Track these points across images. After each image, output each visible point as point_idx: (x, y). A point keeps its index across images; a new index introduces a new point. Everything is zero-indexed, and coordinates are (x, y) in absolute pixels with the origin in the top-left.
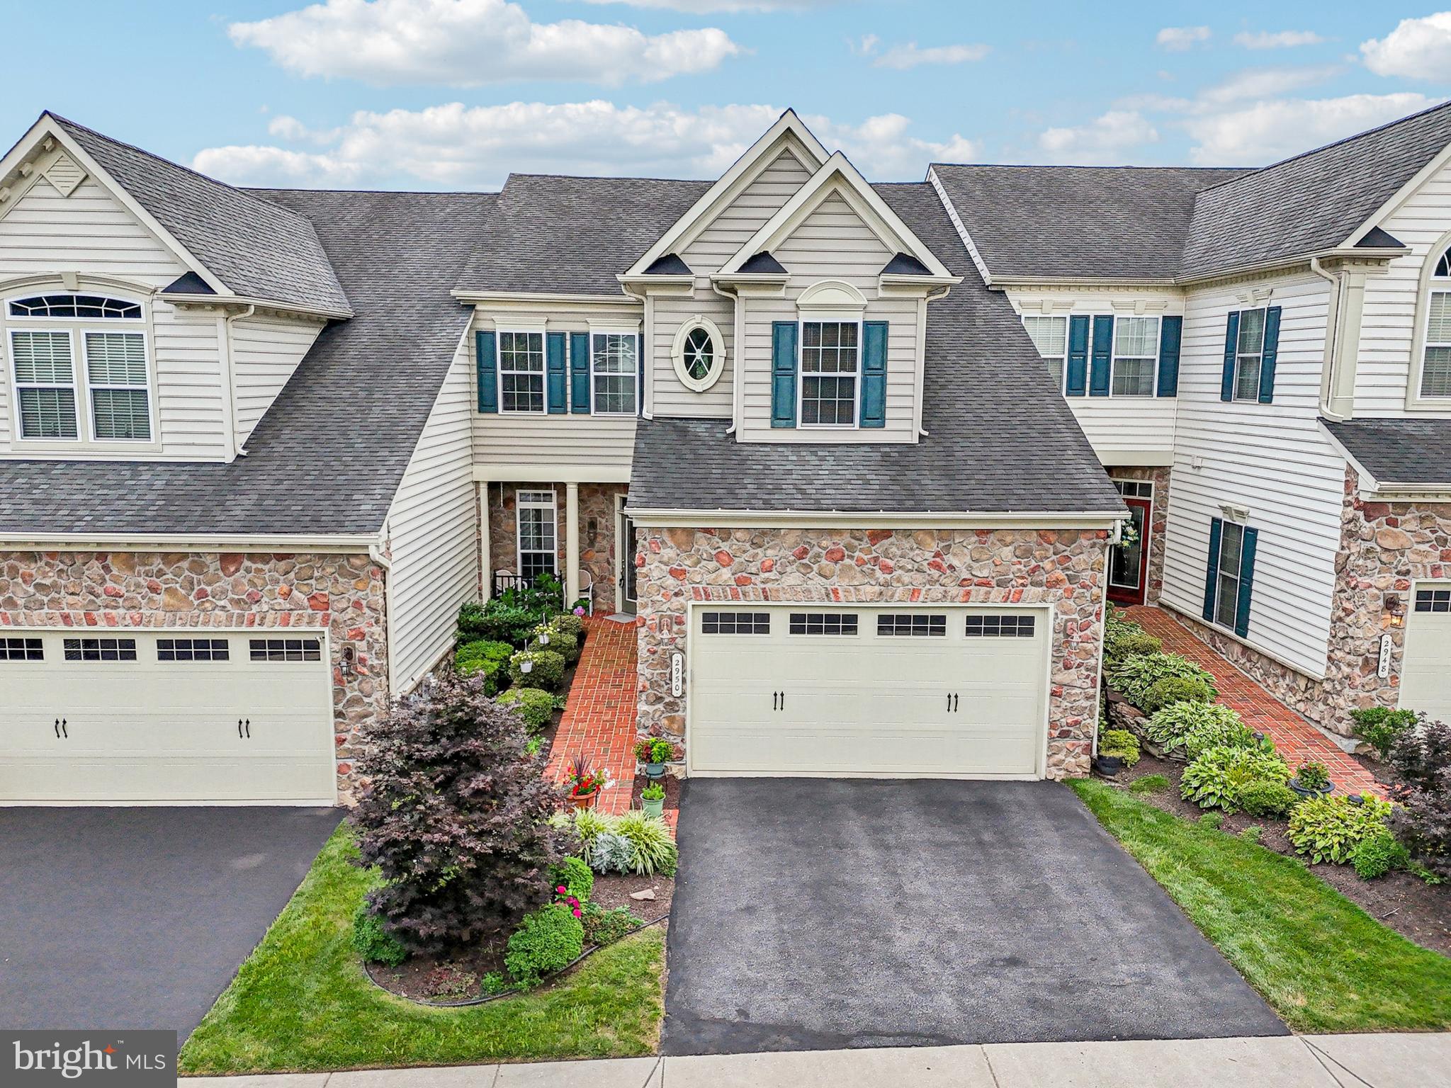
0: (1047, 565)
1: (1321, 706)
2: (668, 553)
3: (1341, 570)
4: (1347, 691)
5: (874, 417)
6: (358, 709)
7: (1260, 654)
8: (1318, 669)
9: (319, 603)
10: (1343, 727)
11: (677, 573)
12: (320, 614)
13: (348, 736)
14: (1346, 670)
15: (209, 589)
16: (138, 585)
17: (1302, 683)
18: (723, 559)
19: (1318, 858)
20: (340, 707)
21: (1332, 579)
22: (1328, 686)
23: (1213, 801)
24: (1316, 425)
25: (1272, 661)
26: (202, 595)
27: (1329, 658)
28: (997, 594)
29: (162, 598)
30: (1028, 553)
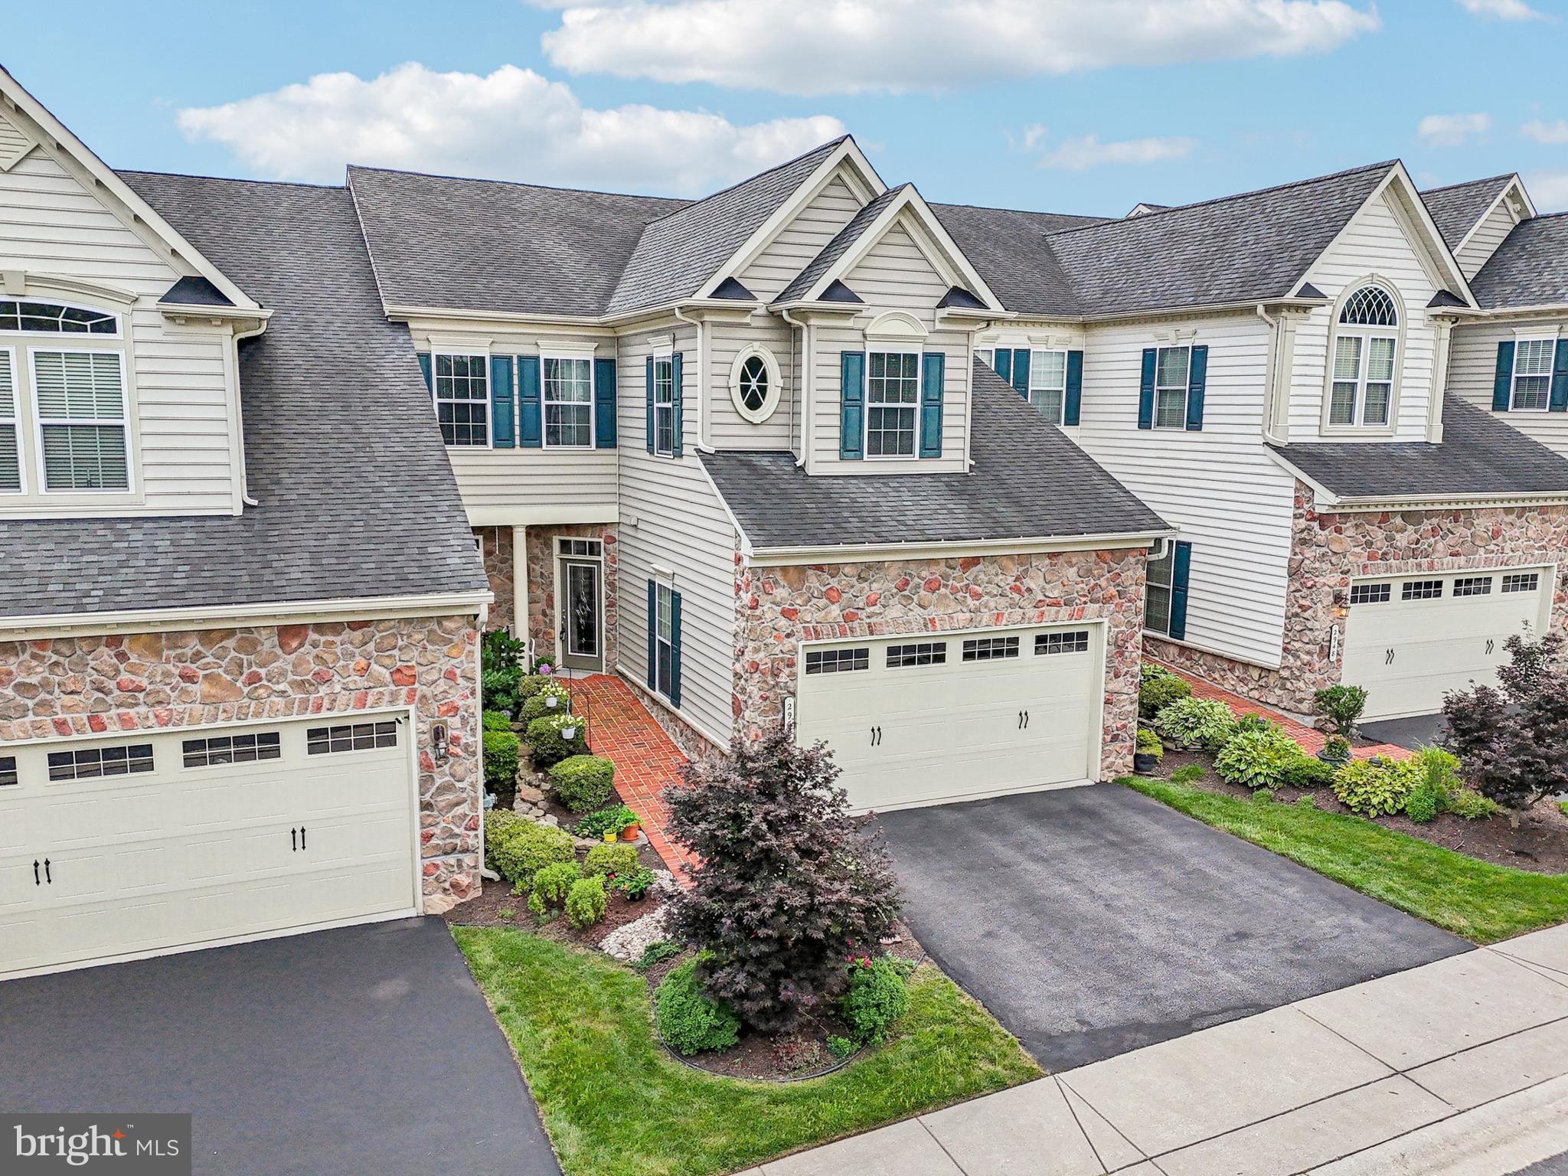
0: (1103, 582)
1: (1278, 692)
2: (781, 593)
3: (1294, 573)
4: (1308, 675)
5: (932, 449)
6: (450, 797)
7: (1203, 653)
8: (1275, 662)
9: (403, 676)
10: (1305, 707)
11: (789, 614)
12: (404, 690)
13: (437, 831)
14: (1306, 658)
15: (263, 672)
16: (167, 674)
17: (1255, 674)
18: (832, 595)
19: (1373, 813)
20: (427, 797)
21: (1285, 582)
22: (1285, 673)
23: (1261, 779)
24: (1262, 450)
25: (1216, 657)
26: (253, 679)
27: (1285, 650)
28: (1065, 611)
29: (199, 689)
30: (1089, 573)
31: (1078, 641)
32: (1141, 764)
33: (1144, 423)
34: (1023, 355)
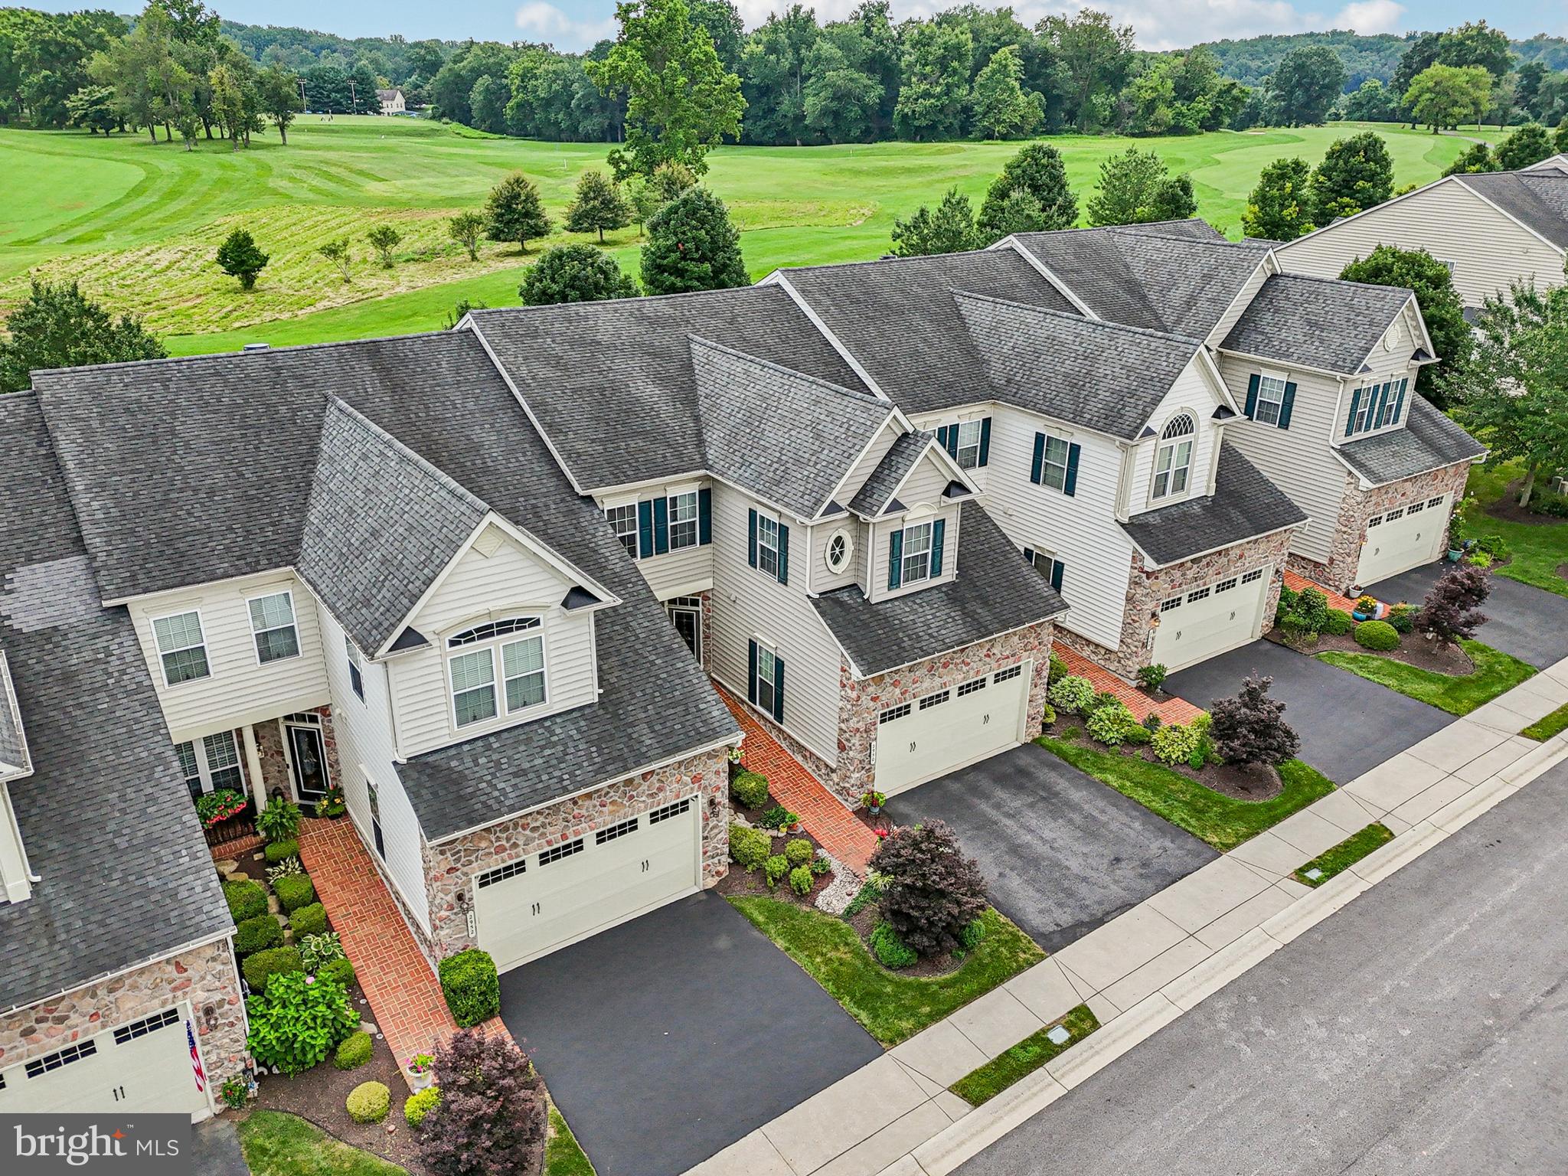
0: (1031, 640)
1: (1116, 664)
2: (871, 689)
3: (1129, 599)
4: (1134, 659)
5: (937, 571)
6: (716, 831)
7: (1069, 631)
8: (1115, 647)
9: (696, 779)
10: (1132, 676)
11: (874, 699)
12: (697, 785)
13: (710, 848)
14: (1135, 649)
15: (635, 793)
16: (595, 806)
17: (1103, 651)
18: (895, 684)
19: (1172, 763)
20: (706, 834)
21: (1124, 603)
22: (1121, 655)
23: (1113, 741)
24: (1113, 522)
25: (1078, 636)
26: (632, 797)
27: (1122, 641)
28: (1011, 659)
29: (609, 808)
30: (1025, 637)
31: (1015, 672)
32: (1046, 727)
33: (1035, 479)
34: (955, 428)
